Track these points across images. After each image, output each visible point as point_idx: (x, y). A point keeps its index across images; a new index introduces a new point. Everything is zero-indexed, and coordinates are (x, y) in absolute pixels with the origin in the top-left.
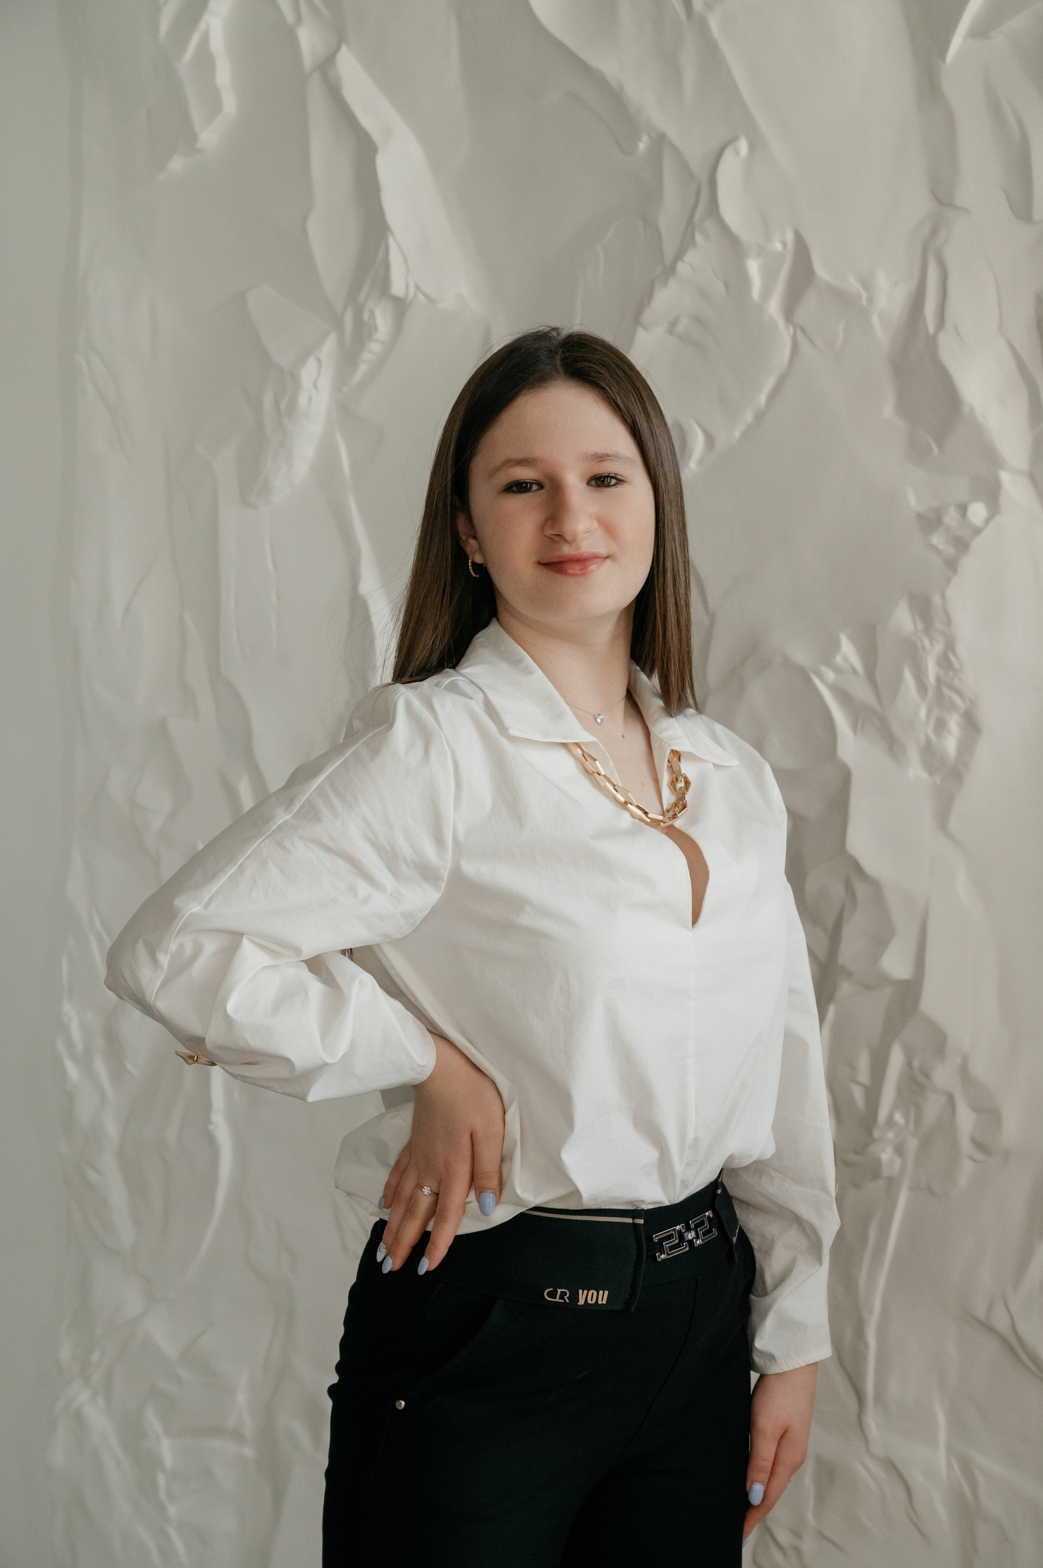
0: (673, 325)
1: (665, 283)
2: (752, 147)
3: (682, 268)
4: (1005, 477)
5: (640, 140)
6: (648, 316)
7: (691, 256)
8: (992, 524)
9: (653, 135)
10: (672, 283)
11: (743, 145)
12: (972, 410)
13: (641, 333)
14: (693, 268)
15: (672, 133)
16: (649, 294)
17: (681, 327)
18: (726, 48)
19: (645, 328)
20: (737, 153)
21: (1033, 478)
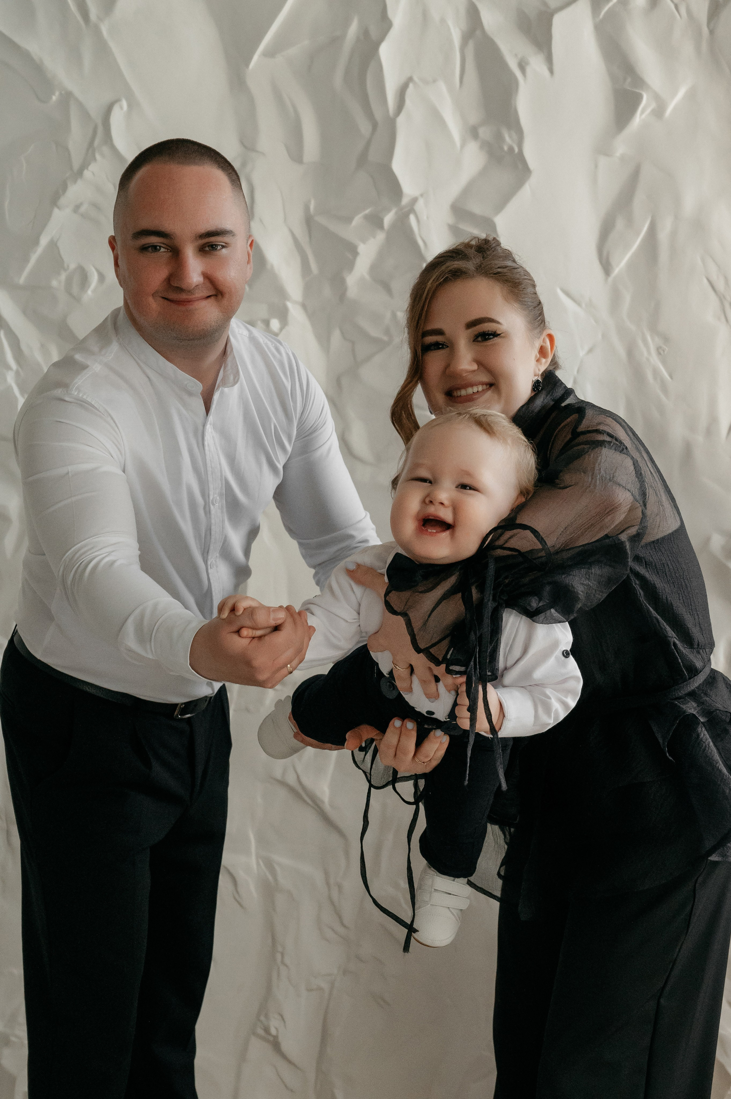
0: (77, 208)
1: (75, 182)
2: (129, 106)
3: (87, 173)
4: (289, 305)
5: (54, 94)
6: (63, 201)
7: (93, 167)
8: (284, 331)
9: (63, 92)
10: (79, 182)
11: (124, 103)
12: (272, 266)
13: (56, 211)
14: (93, 174)
15: (77, 92)
16: (65, 188)
17: (83, 209)
18: (112, 44)
19: (59, 208)
20: (121, 108)
21: (304, 306)
